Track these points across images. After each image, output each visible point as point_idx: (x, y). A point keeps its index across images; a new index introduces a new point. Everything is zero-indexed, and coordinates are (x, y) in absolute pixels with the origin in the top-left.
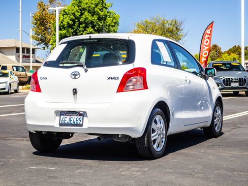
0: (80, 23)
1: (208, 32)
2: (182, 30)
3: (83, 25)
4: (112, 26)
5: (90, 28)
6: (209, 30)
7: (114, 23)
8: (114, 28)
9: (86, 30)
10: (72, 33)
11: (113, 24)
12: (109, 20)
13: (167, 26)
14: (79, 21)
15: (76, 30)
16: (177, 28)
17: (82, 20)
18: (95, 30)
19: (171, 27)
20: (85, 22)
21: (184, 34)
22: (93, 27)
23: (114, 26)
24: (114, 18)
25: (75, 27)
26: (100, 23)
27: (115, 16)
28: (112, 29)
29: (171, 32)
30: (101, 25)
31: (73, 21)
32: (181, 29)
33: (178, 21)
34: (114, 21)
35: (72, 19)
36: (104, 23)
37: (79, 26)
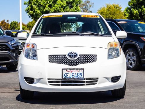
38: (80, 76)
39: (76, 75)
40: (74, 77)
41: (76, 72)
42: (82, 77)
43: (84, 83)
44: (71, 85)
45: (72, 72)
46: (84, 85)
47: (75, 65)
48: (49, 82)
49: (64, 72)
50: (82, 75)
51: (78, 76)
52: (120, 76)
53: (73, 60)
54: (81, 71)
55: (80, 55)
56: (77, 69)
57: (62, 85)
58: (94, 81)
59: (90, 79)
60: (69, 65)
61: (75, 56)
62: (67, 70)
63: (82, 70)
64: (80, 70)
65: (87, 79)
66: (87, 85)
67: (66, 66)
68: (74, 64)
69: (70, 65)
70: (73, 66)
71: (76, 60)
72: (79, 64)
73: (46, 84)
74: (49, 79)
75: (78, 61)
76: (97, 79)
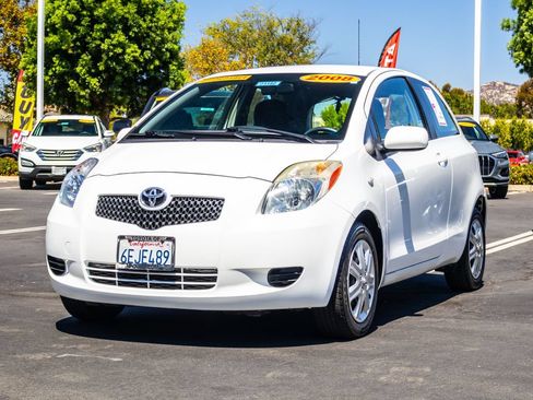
0: (94, 20)
1: (390, 50)
2: (314, 42)
3: (104, 26)
4: (170, 30)
5: (120, 32)
6: (393, 47)
7: (175, 22)
8: (175, 33)
9: (110, 38)
10: (74, 42)
11: (171, 25)
12: (162, 16)
13: (280, 32)
14: (91, 16)
15: (84, 37)
16: (301, 38)
17: (99, 12)
18: (131, 39)
19: (289, 35)
20: (106, 18)
21: (318, 52)
22: (126, 30)
23: (175, 29)
24: (173, 11)
25: (81, 29)
26: (141, 22)
27: (177, 6)
28: (170, 37)
29: (288, 47)
30: (145, 26)
31: (77, 14)
32: (312, 39)
33: (306, 21)
34: (175, 17)
35: (73, 8)
36: (151, 21)
37: (91, 27)
38: (164, 260)
39: (154, 256)
40: (146, 261)
41: (153, 248)
42: (169, 263)
43: (177, 283)
44: (144, 285)
45: (145, 248)
46: (179, 287)
47: (157, 228)
48: (92, 273)
49: (125, 244)
50: (167, 258)
51: (159, 261)
52: (300, 270)
53: (151, 212)
54: (167, 246)
55: (174, 199)
56: (157, 239)
57: (121, 284)
58: (205, 277)
59: (196, 271)
60: (141, 225)
61: (161, 200)
62: (130, 241)
63: (171, 243)
64: (166, 243)
65: (185, 271)
66: (186, 287)
67: (133, 229)
68: (153, 224)
69: (144, 227)
70: (150, 228)
71: (162, 211)
72: (166, 224)
73: (83, 277)
74: (90, 265)
75: (164, 216)
76: (216, 271)
